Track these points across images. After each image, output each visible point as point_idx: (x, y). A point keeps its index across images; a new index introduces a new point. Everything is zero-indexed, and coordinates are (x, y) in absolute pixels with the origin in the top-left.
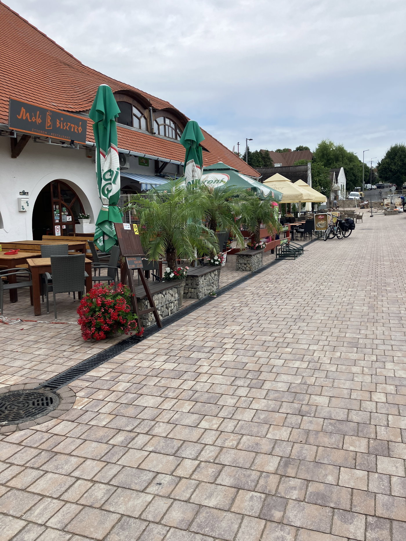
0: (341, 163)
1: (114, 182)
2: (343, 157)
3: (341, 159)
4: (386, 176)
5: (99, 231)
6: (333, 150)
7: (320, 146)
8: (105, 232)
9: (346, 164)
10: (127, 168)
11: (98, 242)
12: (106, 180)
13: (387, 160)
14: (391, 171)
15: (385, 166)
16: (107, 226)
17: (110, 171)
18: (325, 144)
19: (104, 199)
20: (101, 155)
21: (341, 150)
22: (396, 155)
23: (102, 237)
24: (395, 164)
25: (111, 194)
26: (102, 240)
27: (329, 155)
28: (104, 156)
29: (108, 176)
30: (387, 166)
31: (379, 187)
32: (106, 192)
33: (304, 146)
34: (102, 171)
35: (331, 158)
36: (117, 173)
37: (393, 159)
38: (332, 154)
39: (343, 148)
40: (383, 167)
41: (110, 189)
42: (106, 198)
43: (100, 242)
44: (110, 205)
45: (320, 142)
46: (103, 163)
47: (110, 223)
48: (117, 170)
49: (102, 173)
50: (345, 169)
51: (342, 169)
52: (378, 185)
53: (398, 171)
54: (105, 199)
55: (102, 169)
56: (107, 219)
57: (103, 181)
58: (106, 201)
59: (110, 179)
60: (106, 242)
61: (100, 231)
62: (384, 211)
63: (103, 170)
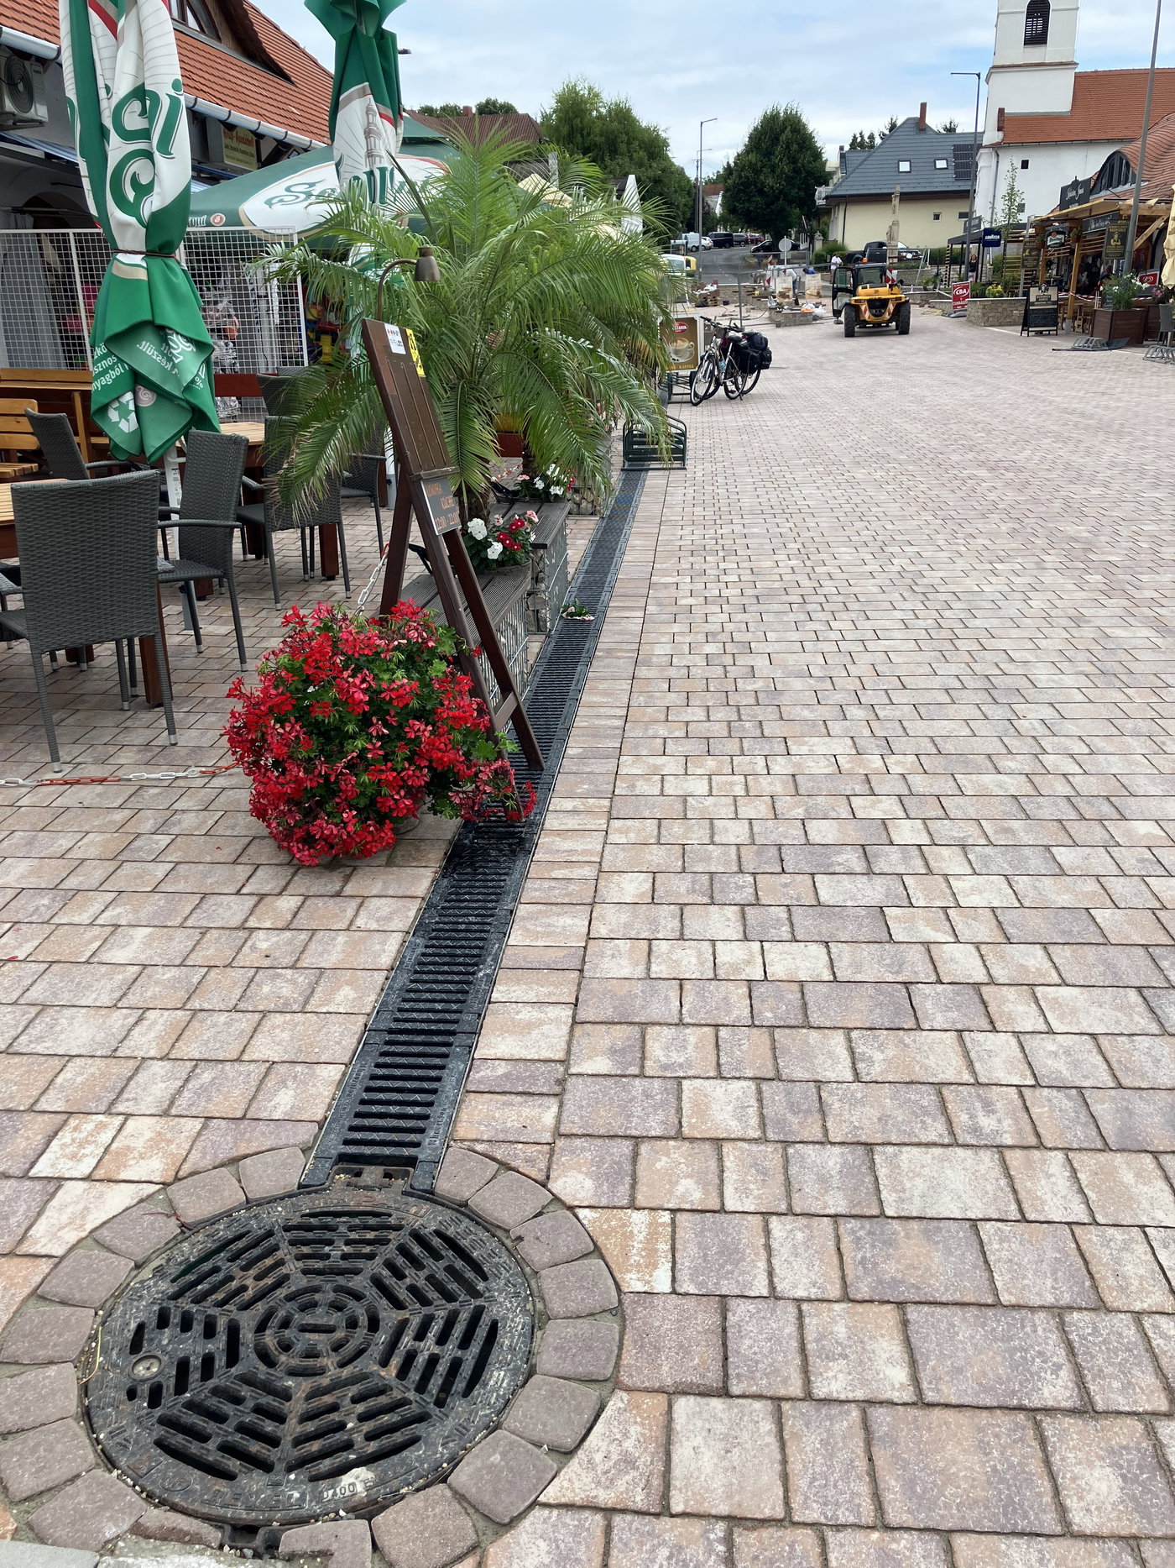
0: (627, 159)
1: (165, 145)
2: (629, 143)
3: (623, 147)
4: (748, 210)
5: (112, 368)
6: (600, 117)
7: (561, 100)
8: (143, 371)
9: (641, 165)
10: (41, 123)
11: (113, 415)
12: (128, 136)
13: (752, 157)
14: (761, 192)
15: (747, 178)
16: (148, 348)
17: (140, 93)
18: (577, 93)
19: (125, 226)
20: (94, 17)
21: (622, 116)
22: (775, 139)
23: (129, 396)
24: (773, 171)
25: (152, 204)
26: (132, 407)
27: (589, 134)
28: (112, 25)
29: (133, 121)
30: (750, 174)
31: (718, 244)
32: (131, 195)
33: (501, 101)
34: (102, 93)
35: (595, 145)
36: (175, 102)
37: (768, 154)
38: (597, 130)
39: (629, 111)
40: (740, 177)
41: (144, 181)
42: (133, 220)
43: (124, 414)
44: (149, 254)
45: (559, 89)
46: (106, 53)
47: (162, 333)
48: (173, 93)
49: (104, 104)
50: (638, 180)
51: (632, 179)
52: (716, 236)
53: (781, 192)
54: (128, 225)
55: (101, 84)
56: (148, 317)
57: (114, 138)
58: (130, 233)
59: (145, 134)
60: (146, 417)
61: (119, 370)
62: (767, 314)
63: (108, 88)
